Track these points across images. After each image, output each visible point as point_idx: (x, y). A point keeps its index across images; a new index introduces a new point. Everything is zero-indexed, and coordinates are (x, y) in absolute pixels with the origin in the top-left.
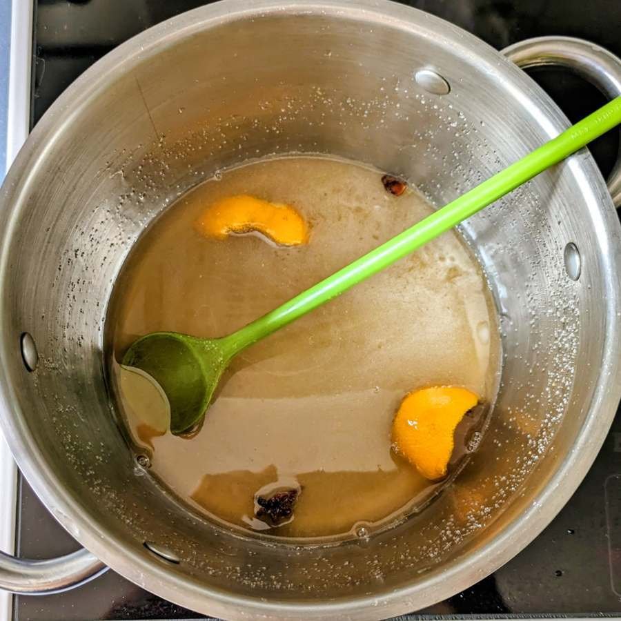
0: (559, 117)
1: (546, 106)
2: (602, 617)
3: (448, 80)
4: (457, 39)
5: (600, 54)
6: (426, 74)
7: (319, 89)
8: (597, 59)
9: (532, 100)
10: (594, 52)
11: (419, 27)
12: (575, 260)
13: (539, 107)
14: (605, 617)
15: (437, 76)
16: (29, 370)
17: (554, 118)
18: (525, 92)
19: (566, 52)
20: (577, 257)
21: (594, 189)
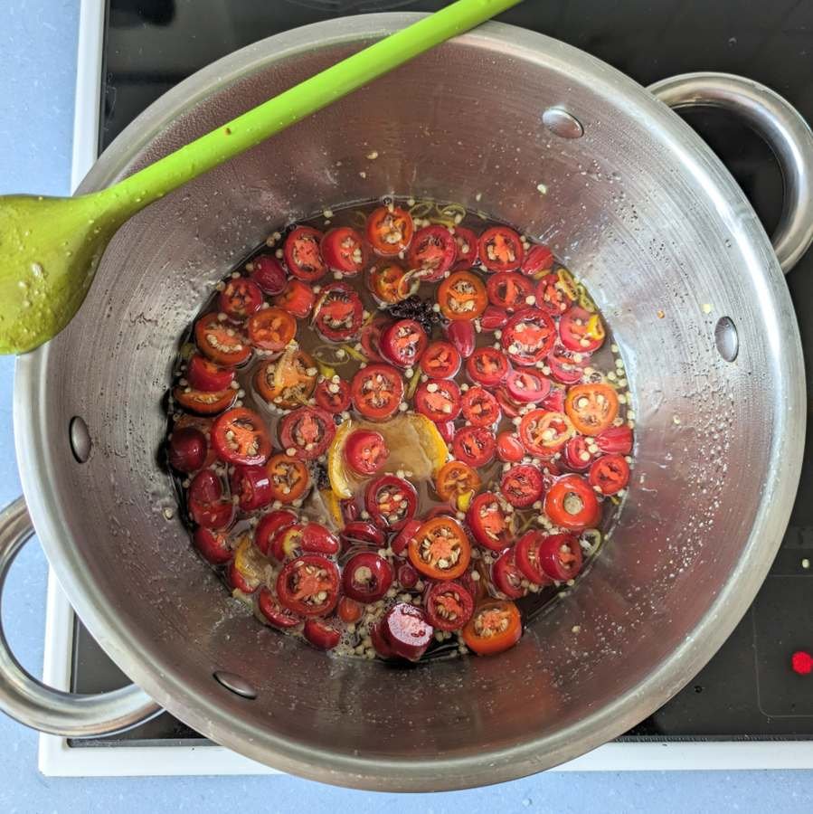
0: (718, 168)
1: (702, 155)
2: (747, 740)
3: (582, 122)
4: (598, 74)
5: (764, 94)
6: (555, 114)
7: (427, 129)
8: (761, 100)
9: (687, 148)
10: (758, 92)
11: (551, 58)
12: (731, 338)
13: (695, 157)
14: (750, 740)
15: (569, 117)
16: (79, 461)
17: (713, 171)
18: (677, 139)
19: (724, 91)
20: (733, 334)
21: (760, 257)
